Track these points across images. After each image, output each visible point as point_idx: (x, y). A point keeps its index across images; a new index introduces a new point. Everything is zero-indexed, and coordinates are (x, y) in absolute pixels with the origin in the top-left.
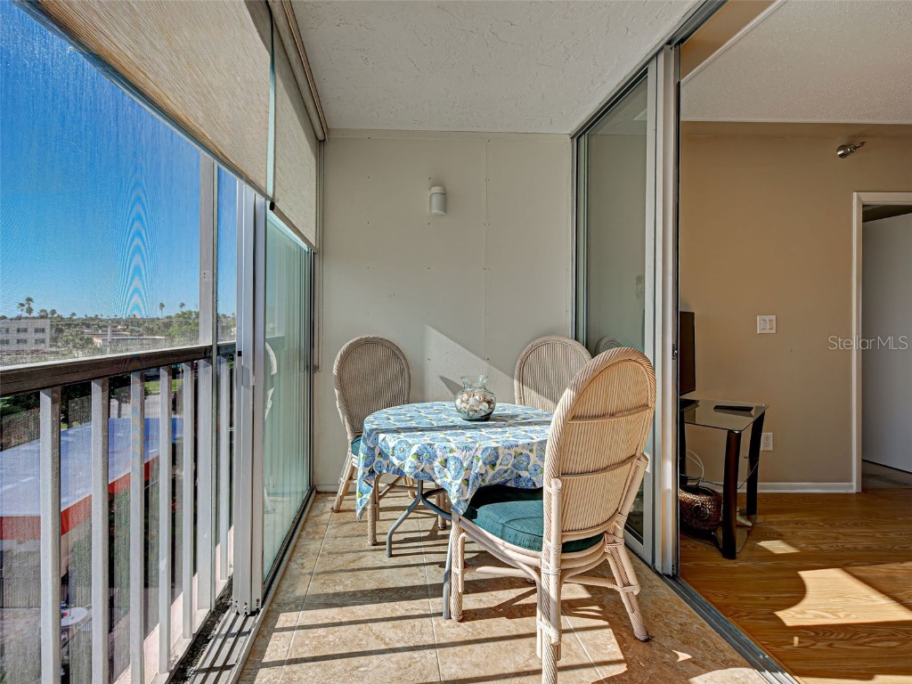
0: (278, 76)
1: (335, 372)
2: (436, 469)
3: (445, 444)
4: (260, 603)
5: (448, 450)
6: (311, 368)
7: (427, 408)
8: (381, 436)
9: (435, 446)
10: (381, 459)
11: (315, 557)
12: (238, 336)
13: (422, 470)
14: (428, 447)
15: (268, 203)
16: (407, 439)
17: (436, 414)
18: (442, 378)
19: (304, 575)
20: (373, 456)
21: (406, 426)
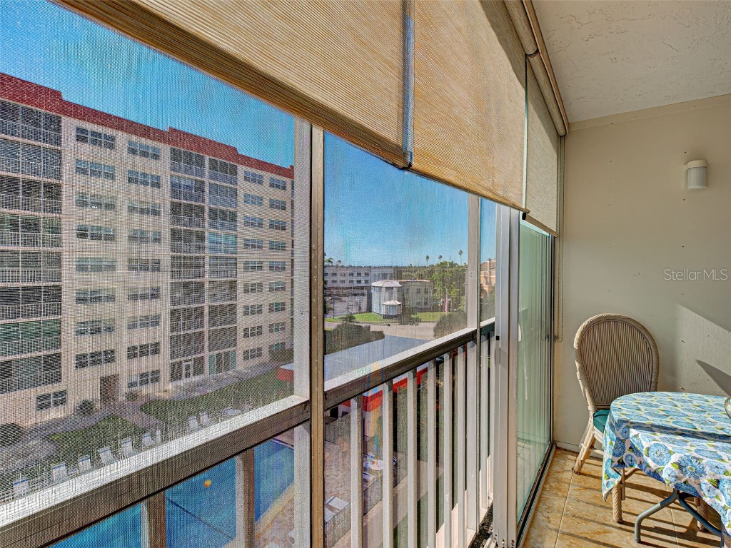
0: (529, 103)
1: (575, 346)
2: (703, 487)
3: (717, 462)
4: (515, 543)
5: (721, 472)
6: (552, 337)
7: (684, 401)
8: (633, 432)
9: (704, 462)
10: (633, 454)
11: (559, 515)
12: (496, 318)
13: (685, 482)
14: (694, 461)
15: (521, 213)
16: (666, 444)
17: (698, 412)
18: (701, 363)
19: (551, 529)
20: (623, 448)
21: (660, 424)
